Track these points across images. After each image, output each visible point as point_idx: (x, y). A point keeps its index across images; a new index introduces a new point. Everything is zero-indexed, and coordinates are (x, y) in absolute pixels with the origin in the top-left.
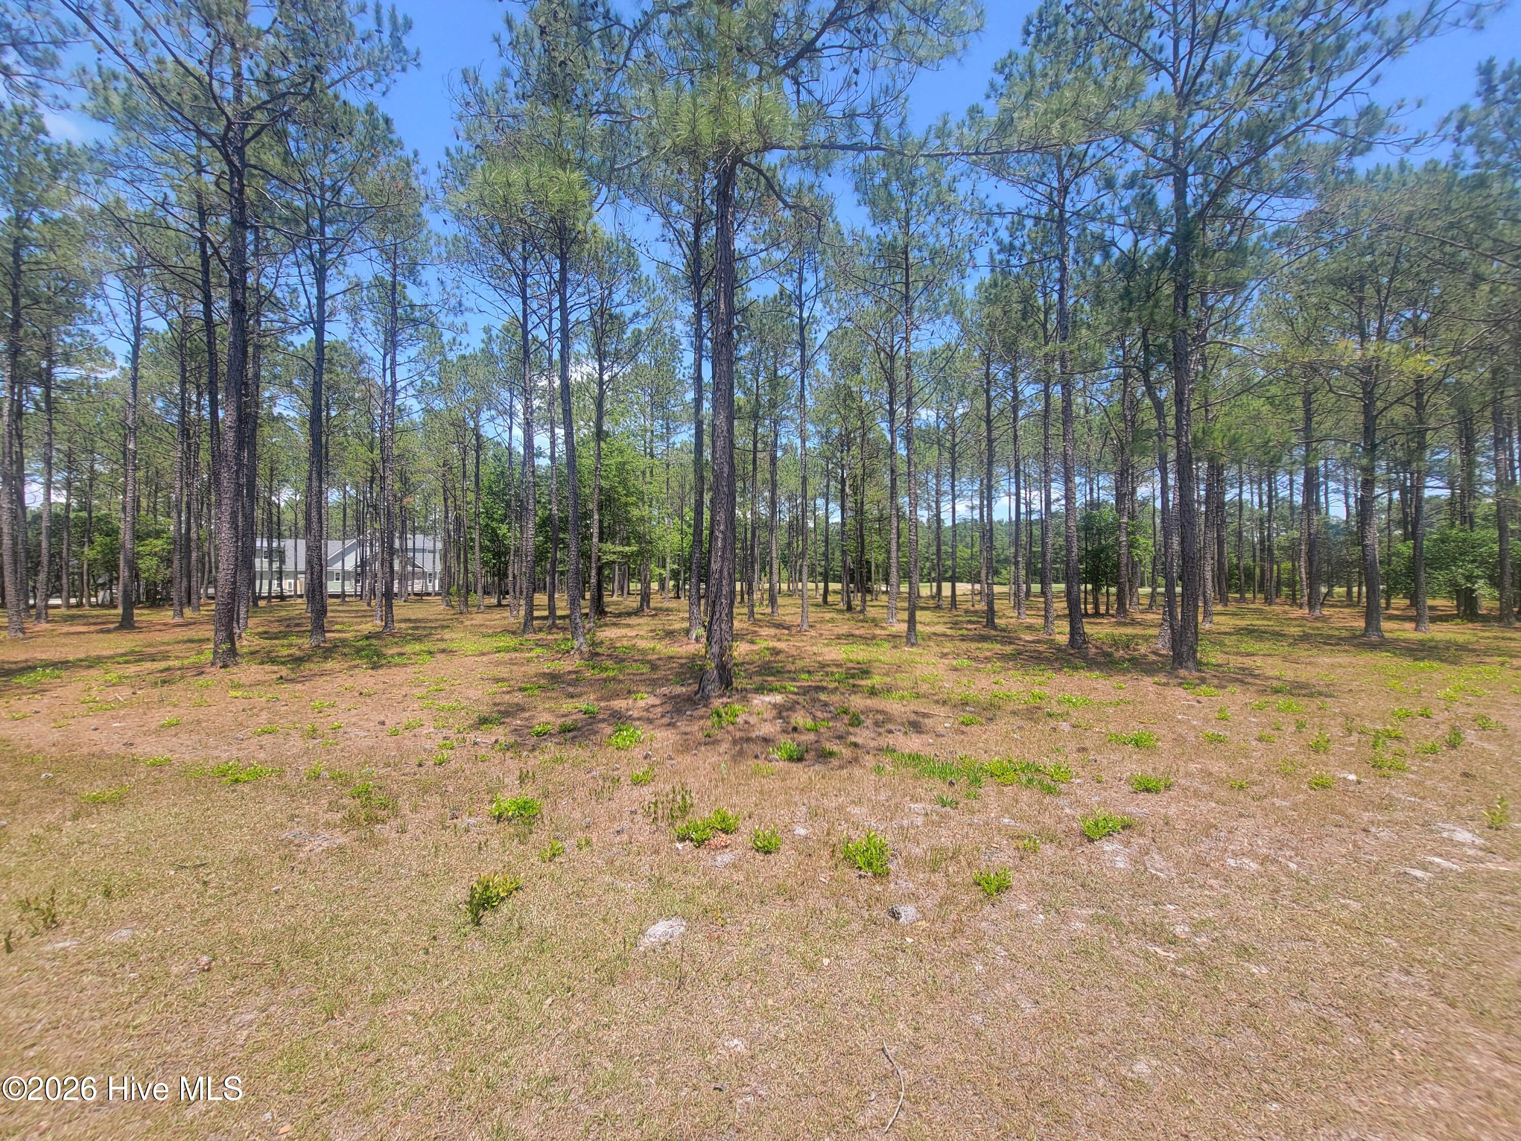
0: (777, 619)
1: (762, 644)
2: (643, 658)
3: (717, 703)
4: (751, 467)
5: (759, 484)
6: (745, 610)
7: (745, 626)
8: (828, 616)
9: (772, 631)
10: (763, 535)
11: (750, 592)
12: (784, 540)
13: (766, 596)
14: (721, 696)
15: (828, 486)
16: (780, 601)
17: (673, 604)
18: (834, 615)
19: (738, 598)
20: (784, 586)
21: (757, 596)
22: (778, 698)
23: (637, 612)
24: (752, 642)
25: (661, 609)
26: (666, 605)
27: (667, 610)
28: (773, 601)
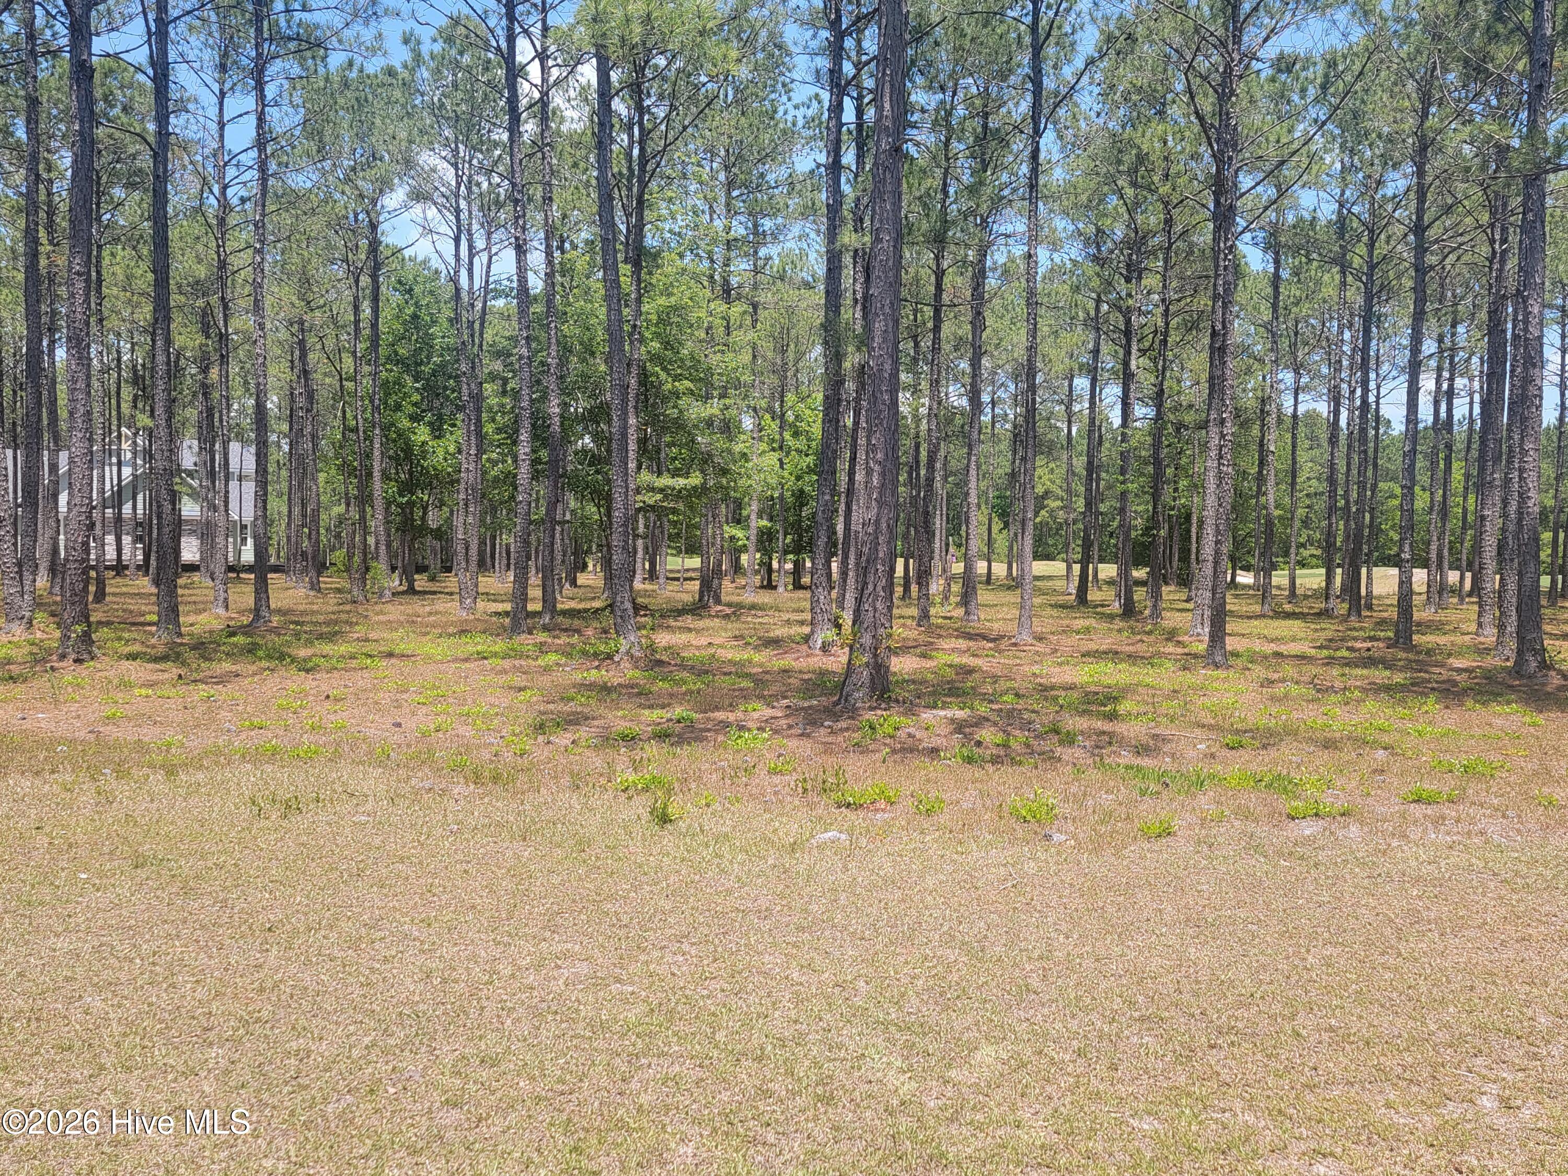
0: (975, 626)
1: (943, 658)
2: (739, 670)
3: (870, 716)
4: (929, 312)
5: (946, 347)
6: (914, 611)
7: (913, 634)
8: (1080, 623)
9: (962, 644)
10: (955, 452)
11: (924, 576)
12: (1001, 464)
13: (956, 588)
14: (872, 709)
15: (1096, 352)
16: (983, 595)
17: (765, 598)
18: (1091, 622)
19: (899, 590)
20: (999, 569)
21: (936, 586)
22: (960, 714)
23: (698, 609)
24: (924, 656)
25: (740, 606)
26: (749, 597)
27: (753, 607)
28: (967, 598)
